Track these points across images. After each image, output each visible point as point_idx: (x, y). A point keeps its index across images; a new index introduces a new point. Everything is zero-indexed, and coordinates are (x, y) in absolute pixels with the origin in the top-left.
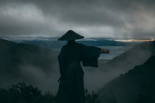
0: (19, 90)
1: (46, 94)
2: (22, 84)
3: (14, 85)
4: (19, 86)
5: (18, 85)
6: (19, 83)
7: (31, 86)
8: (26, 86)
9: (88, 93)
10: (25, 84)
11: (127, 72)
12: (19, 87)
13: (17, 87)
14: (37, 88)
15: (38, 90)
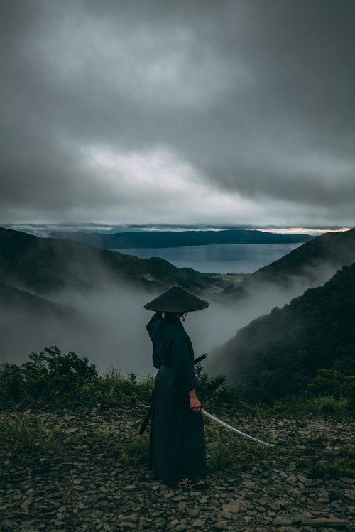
0: (46, 365)
1: (107, 377)
2: (52, 350)
3: (34, 354)
4: (47, 355)
5: (42, 353)
6: (46, 349)
7: (73, 354)
8: (62, 355)
9: (202, 373)
10: (59, 352)
11: (289, 304)
12: (45, 358)
13: (42, 357)
14: (86, 361)
15: (89, 365)
